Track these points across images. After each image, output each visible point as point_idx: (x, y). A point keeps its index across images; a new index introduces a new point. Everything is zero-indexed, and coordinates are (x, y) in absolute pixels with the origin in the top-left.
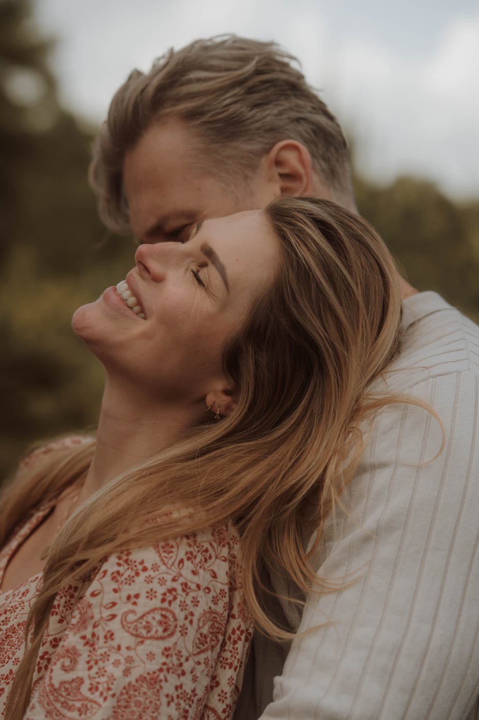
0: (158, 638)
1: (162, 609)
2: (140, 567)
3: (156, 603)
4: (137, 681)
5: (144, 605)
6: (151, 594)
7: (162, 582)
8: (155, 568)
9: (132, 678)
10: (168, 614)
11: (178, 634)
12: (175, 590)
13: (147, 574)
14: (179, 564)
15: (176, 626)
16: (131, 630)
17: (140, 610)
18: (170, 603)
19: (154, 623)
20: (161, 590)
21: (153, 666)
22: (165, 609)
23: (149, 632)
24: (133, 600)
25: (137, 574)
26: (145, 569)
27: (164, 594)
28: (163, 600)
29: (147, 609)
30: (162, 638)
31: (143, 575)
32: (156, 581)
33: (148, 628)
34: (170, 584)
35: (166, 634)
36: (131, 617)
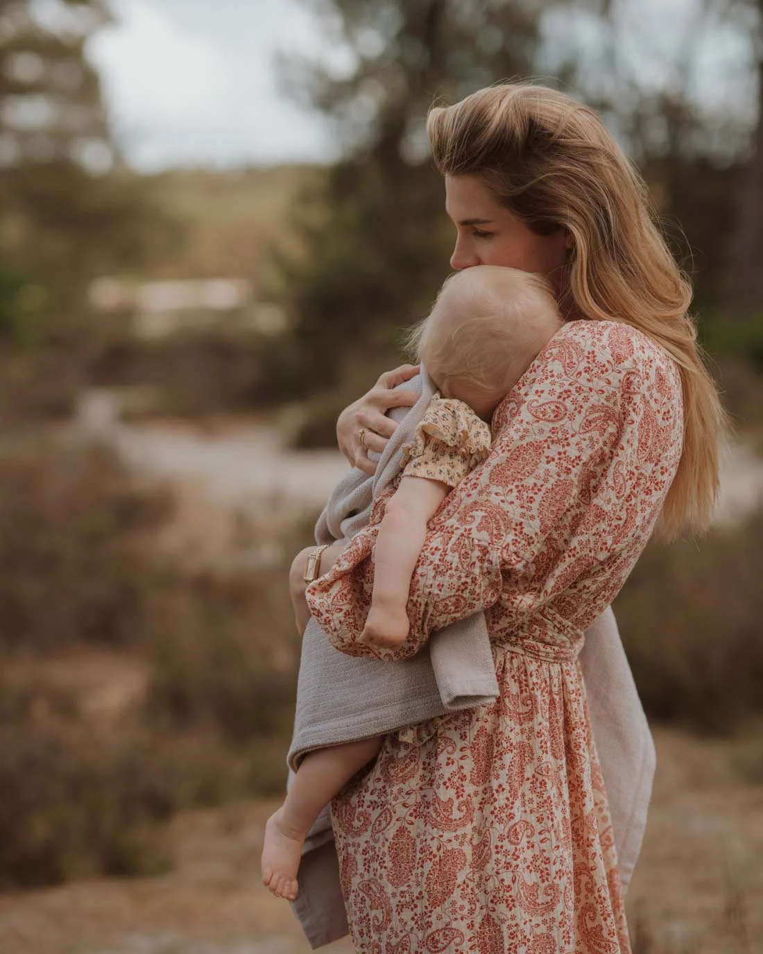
0: (549, 421)
1: (557, 403)
2: (550, 374)
3: (554, 398)
4: (527, 445)
5: (545, 397)
6: (552, 392)
7: (562, 385)
8: (559, 376)
9: (524, 443)
10: (561, 407)
11: (566, 419)
12: (570, 391)
13: (553, 379)
14: (578, 374)
15: (566, 414)
16: (533, 412)
17: (542, 401)
18: (564, 399)
19: (549, 411)
20: (558, 390)
21: (541, 438)
22: (560, 403)
23: (544, 416)
24: (539, 394)
25: (547, 378)
26: (552, 376)
27: (561, 393)
28: (559, 397)
29: (547, 401)
30: (552, 421)
31: (550, 379)
32: (557, 385)
33: (544, 413)
34: (566, 387)
35: (556, 419)
36: (535, 404)
